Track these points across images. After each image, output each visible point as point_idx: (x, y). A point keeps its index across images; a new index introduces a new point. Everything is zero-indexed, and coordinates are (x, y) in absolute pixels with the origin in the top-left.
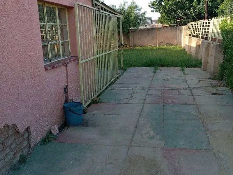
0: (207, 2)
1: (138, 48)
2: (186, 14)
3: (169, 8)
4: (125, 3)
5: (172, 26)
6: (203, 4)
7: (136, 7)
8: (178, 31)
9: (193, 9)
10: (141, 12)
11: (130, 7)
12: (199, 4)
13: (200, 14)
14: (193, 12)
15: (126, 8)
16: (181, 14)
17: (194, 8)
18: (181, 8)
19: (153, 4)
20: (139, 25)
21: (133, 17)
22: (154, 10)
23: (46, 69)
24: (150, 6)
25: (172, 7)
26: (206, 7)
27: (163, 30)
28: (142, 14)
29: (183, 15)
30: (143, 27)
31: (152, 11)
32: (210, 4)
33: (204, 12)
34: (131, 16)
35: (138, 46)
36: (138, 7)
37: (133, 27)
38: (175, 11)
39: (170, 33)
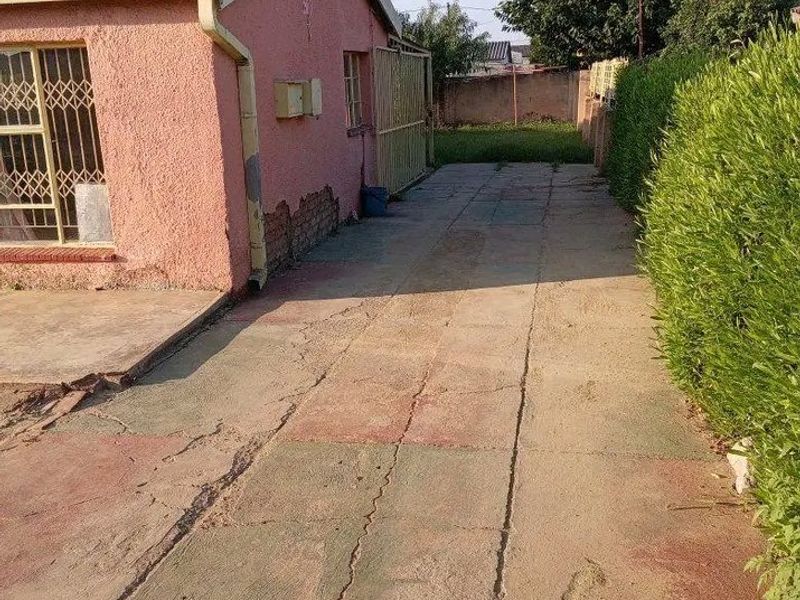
0: (643, 10)
1: (467, 128)
2: (594, 39)
3: (549, 22)
4: (434, 8)
5: (557, 71)
6: (634, 14)
7: (462, 20)
8: (571, 82)
9: (610, 25)
10: (475, 34)
11: (446, 21)
12: (624, 14)
13: (627, 37)
14: (610, 34)
15: (436, 21)
16: (582, 38)
17: (613, 24)
18: (581, 22)
19: (507, 10)
20: (470, 67)
21: (453, 48)
22: (511, 26)
23: (349, 136)
24: (498, 15)
25: (555, 19)
26: (640, 21)
27: (533, 82)
28: (476, 39)
29: (587, 42)
30: (480, 74)
31: (505, 28)
32: (649, 14)
33: (636, 33)
34: (448, 44)
35: (466, 124)
36: (467, 21)
37: (454, 73)
38: (565, 30)
39: (550, 89)
